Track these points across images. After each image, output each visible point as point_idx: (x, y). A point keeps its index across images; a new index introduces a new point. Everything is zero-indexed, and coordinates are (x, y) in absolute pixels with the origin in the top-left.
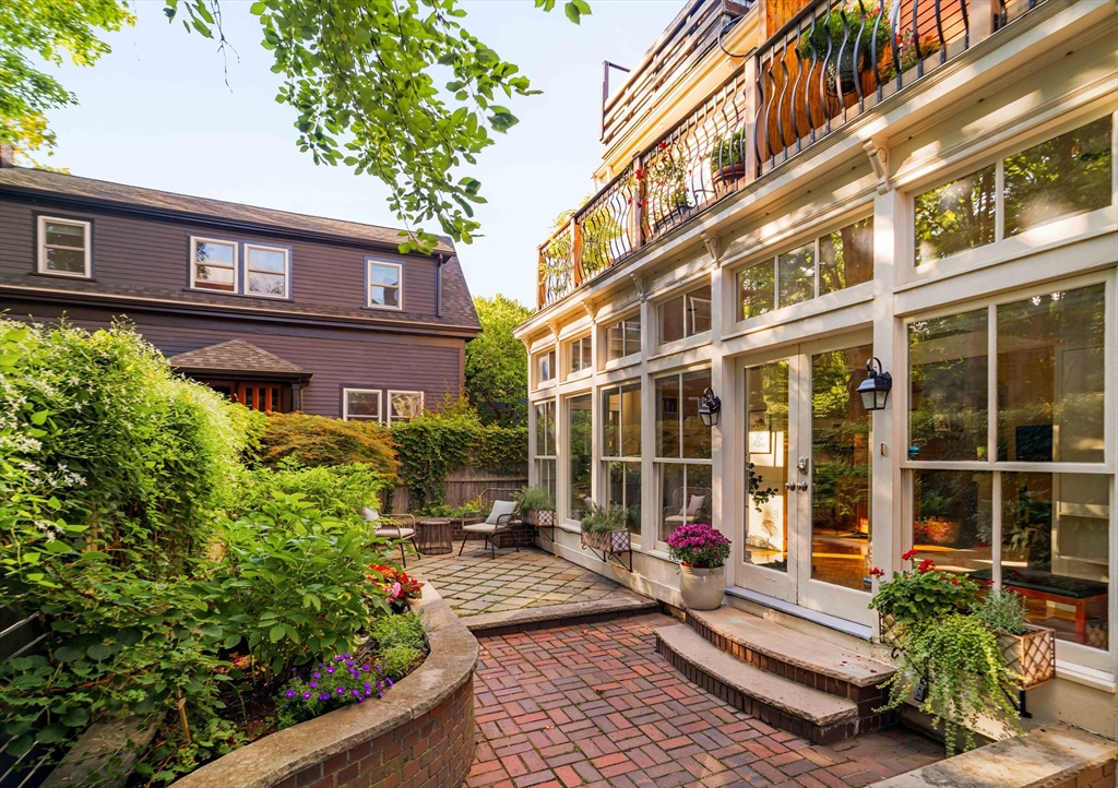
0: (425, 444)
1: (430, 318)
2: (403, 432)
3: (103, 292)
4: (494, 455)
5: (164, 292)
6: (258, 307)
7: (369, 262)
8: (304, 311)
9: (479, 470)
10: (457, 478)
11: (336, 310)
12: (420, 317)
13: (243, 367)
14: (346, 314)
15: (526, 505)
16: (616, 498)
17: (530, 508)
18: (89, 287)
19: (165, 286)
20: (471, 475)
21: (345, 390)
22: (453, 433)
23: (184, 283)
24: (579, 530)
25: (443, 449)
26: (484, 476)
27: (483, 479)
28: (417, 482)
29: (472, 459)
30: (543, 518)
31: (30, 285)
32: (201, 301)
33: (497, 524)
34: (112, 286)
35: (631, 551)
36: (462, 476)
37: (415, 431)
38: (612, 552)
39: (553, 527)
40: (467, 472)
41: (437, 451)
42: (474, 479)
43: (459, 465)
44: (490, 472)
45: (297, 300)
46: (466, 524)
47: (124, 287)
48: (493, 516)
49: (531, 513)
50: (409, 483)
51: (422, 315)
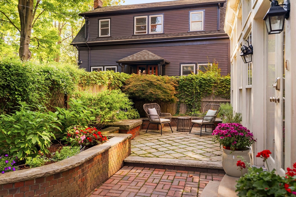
0: (192, 85)
1: (215, 31)
2: (183, 80)
3: (112, 40)
4: (223, 89)
5: (127, 37)
6: (153, 37)
7: (191, 13)
8: (167, 36)
9: (217, 96)
10: (207, 100)
11: (178, 34)
12: (210, 32)
13: (143, 59)
14: (182, 35)
18: (109, 39)
19: (127, 35)
20: (213, 98)
21: (182, 65)
22: (204, 80)
23: (133, 33)
25: (200, 86)
26: (220, 99)
27: (219, 101)
28: (189, 101)
29: (214, 91)
31: (96, 41)
32: (136, 38)
33: (204, 120)
34: (115, 37)
36: (210, 99)
37: (189, 79)
40: (211, 97)
41: (197, 88)
42: (215, 101)
43: (208, 94)
45: (165, 33)
46: (193, 119)
47: (117, 37)
50: (186, 101)
51: (212, 31)
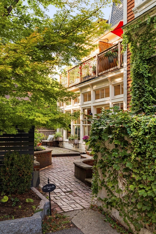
15: (56, 136)
16: (76, 133)
17: (58, 137)
20: (42, 130)
24: (68, 141)
27: (45, 131)
30: (60, 139)
33: (50, 140)
35: (78, 144)
38: (74, 144)
39: (63, 141)
40: (41, 129)
44: (47, 129)
48: (49, 138)
49: (57, 138)
